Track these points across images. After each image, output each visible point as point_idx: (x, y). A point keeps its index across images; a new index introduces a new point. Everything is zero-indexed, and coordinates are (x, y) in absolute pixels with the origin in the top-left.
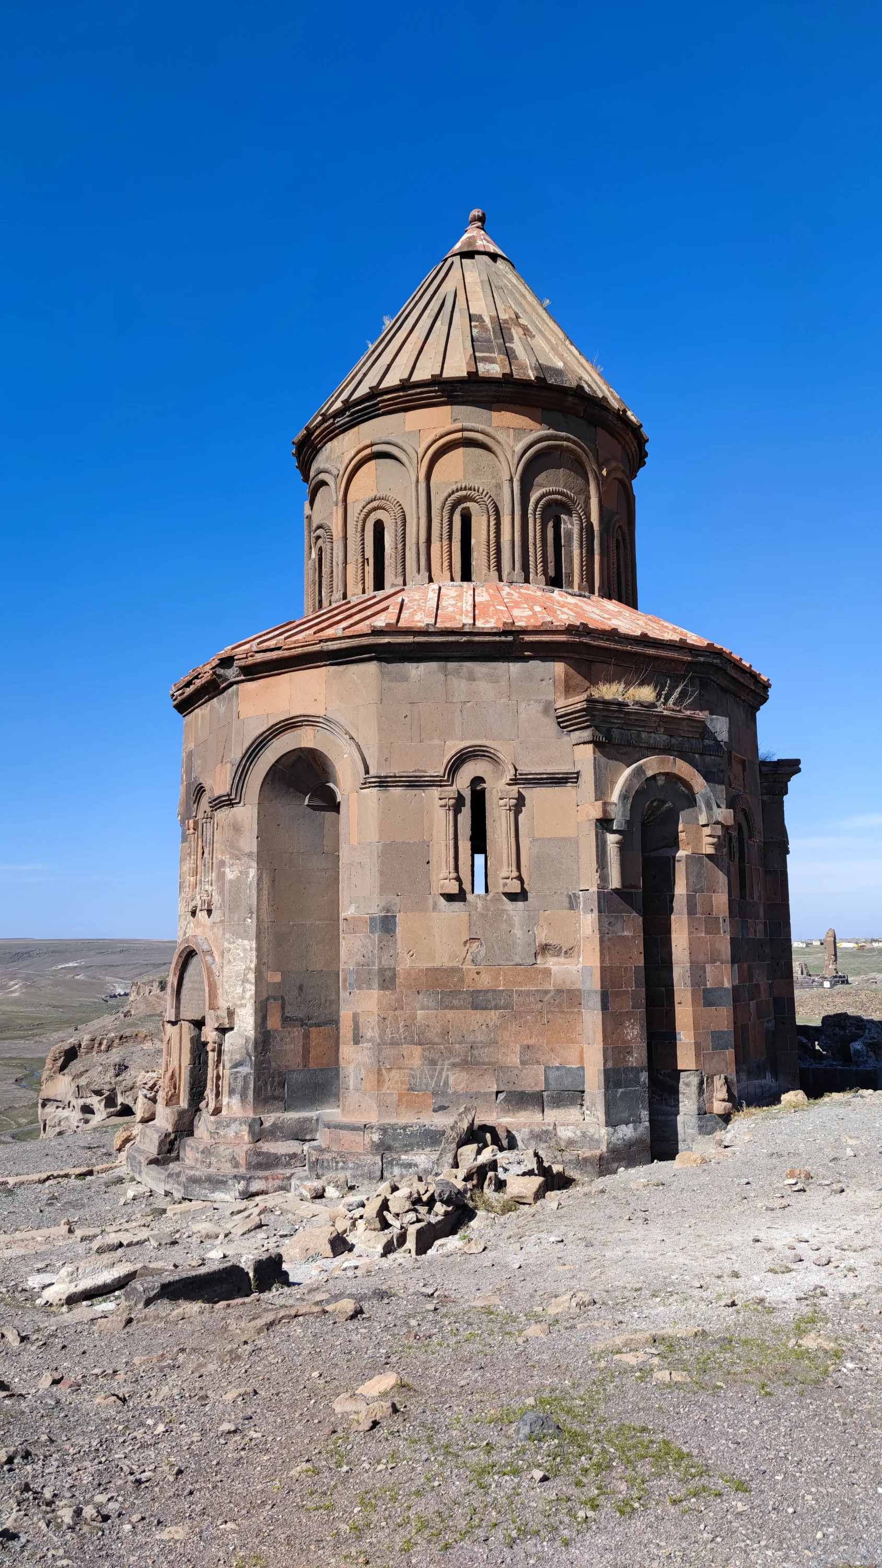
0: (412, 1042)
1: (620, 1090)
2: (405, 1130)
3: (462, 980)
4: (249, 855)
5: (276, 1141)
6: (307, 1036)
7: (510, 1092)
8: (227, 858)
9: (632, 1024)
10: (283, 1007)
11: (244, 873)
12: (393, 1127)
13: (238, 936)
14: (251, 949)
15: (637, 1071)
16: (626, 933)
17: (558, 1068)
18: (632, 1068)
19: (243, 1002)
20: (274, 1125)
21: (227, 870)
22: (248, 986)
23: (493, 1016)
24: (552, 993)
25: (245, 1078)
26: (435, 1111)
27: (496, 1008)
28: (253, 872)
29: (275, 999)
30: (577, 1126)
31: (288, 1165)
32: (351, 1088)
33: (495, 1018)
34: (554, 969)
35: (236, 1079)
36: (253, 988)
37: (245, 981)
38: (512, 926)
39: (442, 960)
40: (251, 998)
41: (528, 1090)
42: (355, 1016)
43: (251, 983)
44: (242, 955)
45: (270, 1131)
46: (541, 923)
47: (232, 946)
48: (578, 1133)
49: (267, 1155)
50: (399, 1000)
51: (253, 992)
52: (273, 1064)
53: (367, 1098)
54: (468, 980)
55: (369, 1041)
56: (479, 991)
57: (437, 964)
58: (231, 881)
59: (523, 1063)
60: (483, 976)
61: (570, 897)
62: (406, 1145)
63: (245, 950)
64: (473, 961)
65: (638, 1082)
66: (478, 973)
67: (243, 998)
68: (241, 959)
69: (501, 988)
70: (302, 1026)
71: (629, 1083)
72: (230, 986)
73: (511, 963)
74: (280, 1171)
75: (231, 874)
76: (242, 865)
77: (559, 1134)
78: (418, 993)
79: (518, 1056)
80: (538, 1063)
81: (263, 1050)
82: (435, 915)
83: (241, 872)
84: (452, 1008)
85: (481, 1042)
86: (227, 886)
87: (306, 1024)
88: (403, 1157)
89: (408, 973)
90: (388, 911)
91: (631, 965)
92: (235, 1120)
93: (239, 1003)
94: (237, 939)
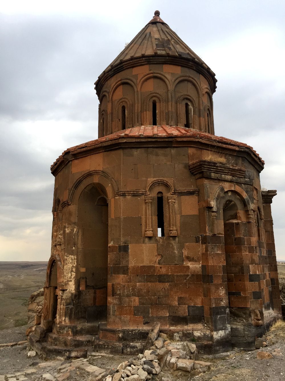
0: (135, 296)
1: (219, 316)
2: (132, 332)
3: (154, 271)
4: (75, 223)
5: (82, 335)
6: (95, 293)
7: (174, 316)
8: (67, 225)
9: (222, 289)
10: (86, 282)
11: (73, 230)
12: (128, 331)
14: (74, 259)
15: (224, 308)
16: (219, 252)
17: (192, 306)
18: (223, 307)
19: (71, 279)
20: (82, 329)
21: (66, 229)
22: (73, 273)
23: (167, 285)
24: (190, 276)
25: (71, 309)
26: (144, 324)
27: (168, 282)
28: (75, 230)
29: (83, 278)
30: (201, 331)
31: (87, 345)
32: (111, 314)
33: (167, 286)
34: (191, 266)
35: (68, 309)
36: (75, 274)
37: (72, 271)
38: (174, 249)
39: (146, 263)
40: (74, 278)
41: (181, 315)
42: (113, 285)
44: (71, 261)
45: (80, 331)
46: (185, 248)
47: (67, 258)
48: (202, 334)
49: (78, 341)
50: (130, 279)
51: (75, 276)
52: (82, 304)
53: (117, 318)
54: (157, 271)
55: (118, 295)
56: (161, 275)
57: (145, 264)
58: (68, 233)
59: (179, 304)
60: (162, 269)
61: (196, 238)
62: (132, 339)
63: (72, 259)
64: (159, 263)
65: (225, 313)
66: (161, 268)
68: (71, 263)
69: (170, 274)
70: (93, 289)
71: (222, 313)
72: (67, 273)
73: (174, 264)
74: (83, 348)
75: (67, 231)
76: (71, 227)
77: (194, 334)
78: (137, 275)
79: (177, 301)
80: (185, 304)
81: (78, 298)
82: (143, 245)
83: (71, 230)
84: (151, 282)
85: (162, 296)
86: (66, 235)
87: (95, 288)
88: (131, 344)
89: (134, 268)
90: (125, 243)
91: (221, 265)
92: (66, 326)
93: (69, 280)
94: (69, 255)
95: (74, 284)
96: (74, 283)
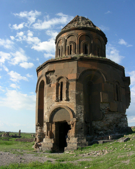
4: (82, 90)
14: (82, 107)
22: (82, 114)
36: (83, 114)
40: (83, 116)
43: (82, 113)
93: (80, 117)
96: (83, 118)
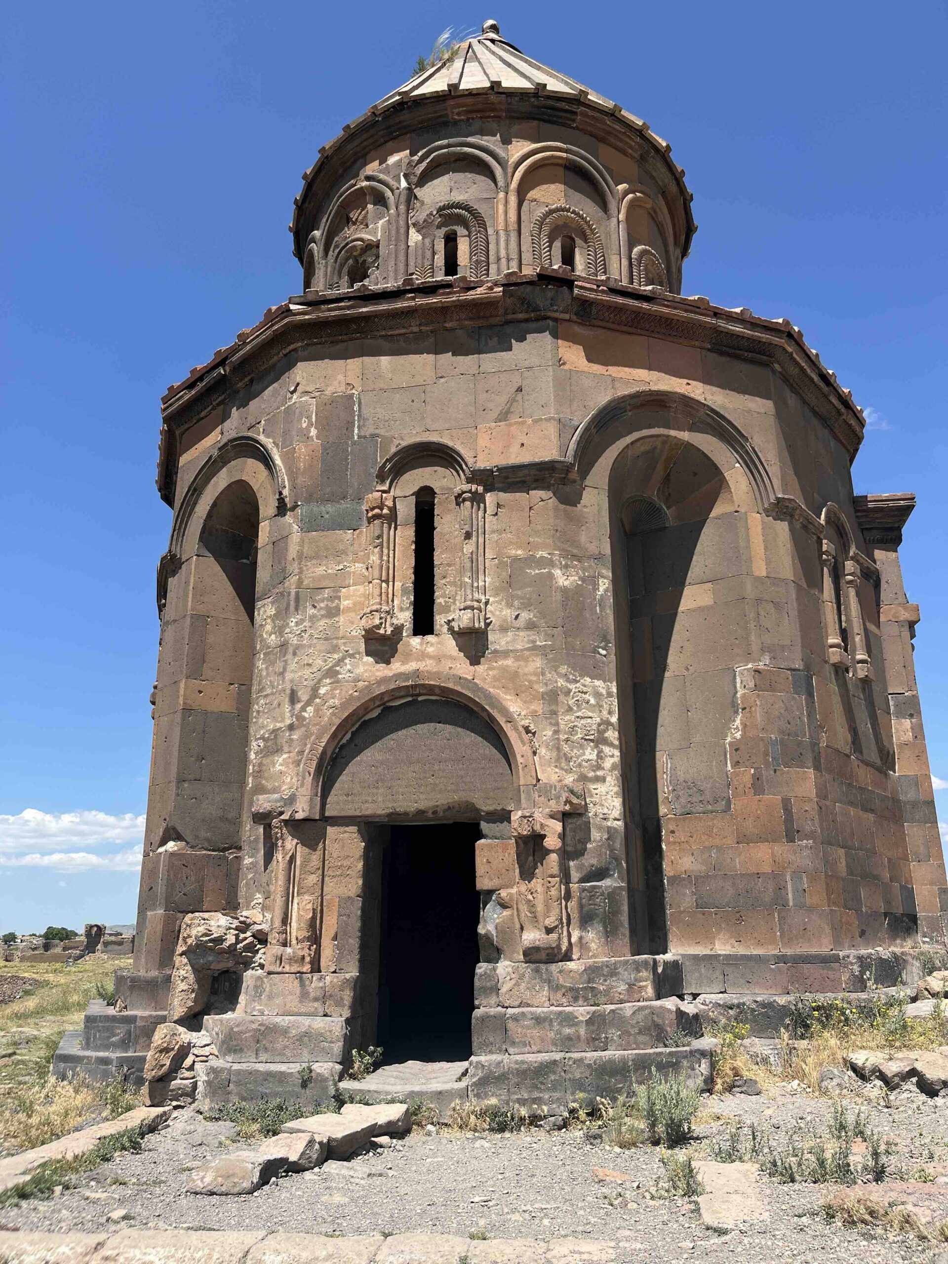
0: (839, 843)
3: (852, 772)
4: (599, 558)
8: (555, 555)
11: (590, 582)
13: (584, 672)
14: (610, 695)
19: (600, 773)
21: (556, 574)
22: (607, 750)
23: (871, 820)
25: (611, 896)
28: (604, 585)
32: (790, 903)
33: (872, 823)
35: (594, 897)
37: (604, 741)
39: (841, 744)
42: (786, 803)
44: (592, 701)
47: (572, 686)
50: (825, 787)
51: (617, 759)
53: (814, 917)
55: (807, 837)
57: (839, 748)
58: (565, 590)
60: (860, 769)
63: (597, 695)
66: (858, 766)
67: (599, 767)
68: (592, 708)
72: (576, 748)
75: (563, 579)
76: (584, 569)
78: (834, 780)
82: (831, 687)
83: (582, 579)
90: (808, 670)
93: (591, 774)
94: (582, 676)
95: (616, 793)
96: (616, 789)
